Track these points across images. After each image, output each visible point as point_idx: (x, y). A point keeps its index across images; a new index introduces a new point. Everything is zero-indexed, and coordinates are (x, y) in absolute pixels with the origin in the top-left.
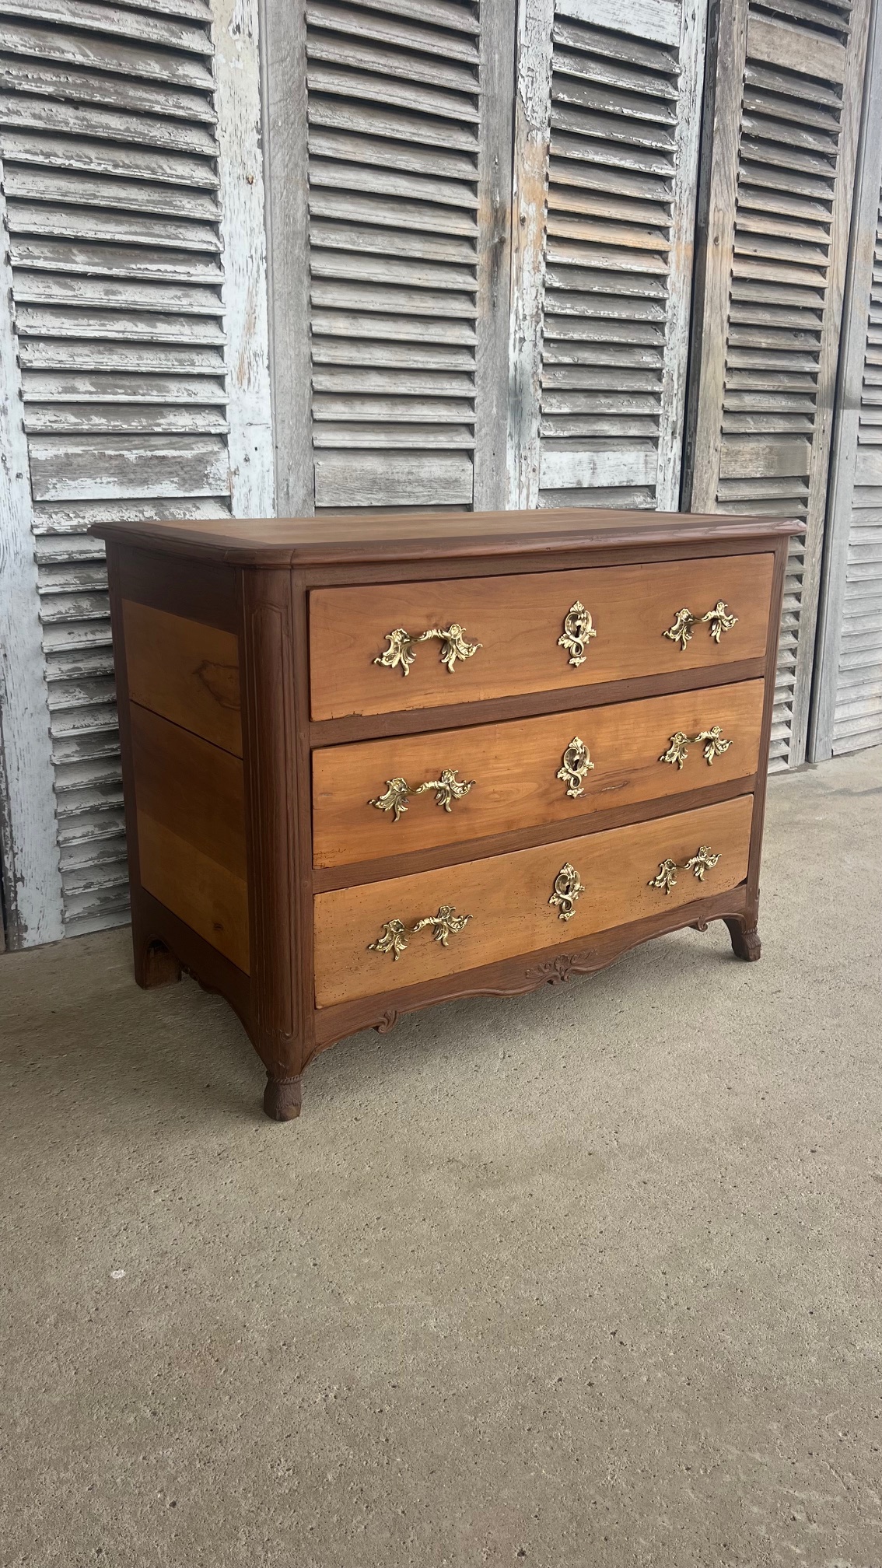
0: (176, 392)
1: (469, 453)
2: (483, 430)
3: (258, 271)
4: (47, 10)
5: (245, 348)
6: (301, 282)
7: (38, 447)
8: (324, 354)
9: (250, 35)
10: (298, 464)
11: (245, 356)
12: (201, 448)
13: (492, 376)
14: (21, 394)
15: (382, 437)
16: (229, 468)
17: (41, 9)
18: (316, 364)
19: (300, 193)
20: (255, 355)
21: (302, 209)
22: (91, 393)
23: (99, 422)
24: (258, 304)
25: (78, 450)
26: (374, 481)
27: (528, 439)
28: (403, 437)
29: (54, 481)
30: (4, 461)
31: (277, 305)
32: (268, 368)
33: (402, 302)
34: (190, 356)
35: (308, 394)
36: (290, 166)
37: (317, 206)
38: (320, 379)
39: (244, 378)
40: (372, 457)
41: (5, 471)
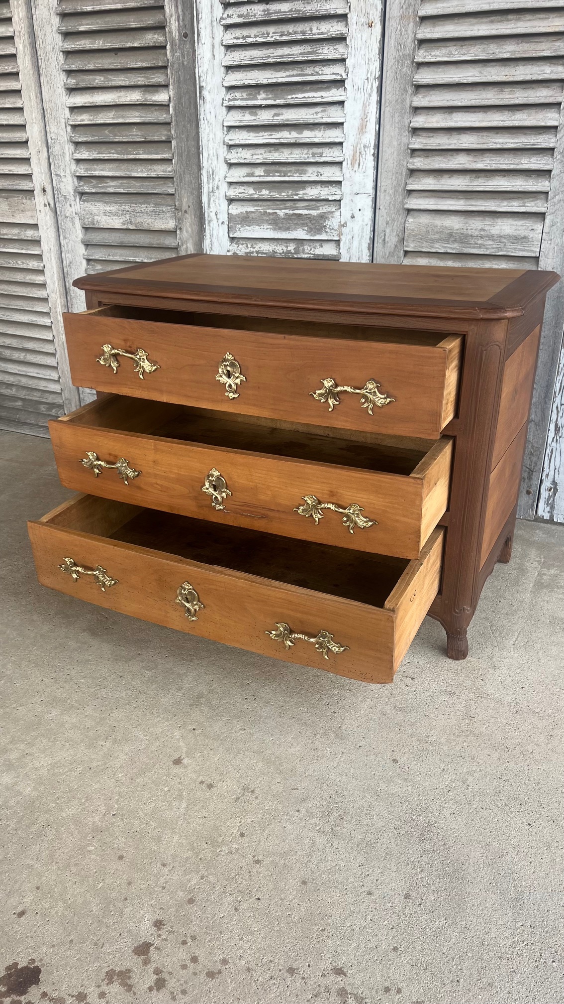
0: (311, 174)
1: (542, 216)
2: (557, 197)
3: (371, 89)
5: (358, 143)
6: (406, 91)
7: (234, 207)
8: (418, 143)
10: (393, 220)
11: (358, 148)
12: (324, 209)
14: (226, 177)
15: (462, 202)
16: (340, 222)
18: (414, 151)
19: (411, 25)
20: (365, 147)
21: (411, 37)
22: (260, 176)
23: (265, 193)
24: (370, 111)
25: (252, 209)
26: (451, 235)
28: (479, 203)
29: (239, 226)
30: (216, 215)
31: (387, 110)
32: (373, 155)
33: (490, 97)
34: (319, 150)
35: (405, 172)
36: (404, 7)
37: (424, 32)
38: (415, 161)
39: (356, 161)
40: (453, 217)
41: (216, 220)
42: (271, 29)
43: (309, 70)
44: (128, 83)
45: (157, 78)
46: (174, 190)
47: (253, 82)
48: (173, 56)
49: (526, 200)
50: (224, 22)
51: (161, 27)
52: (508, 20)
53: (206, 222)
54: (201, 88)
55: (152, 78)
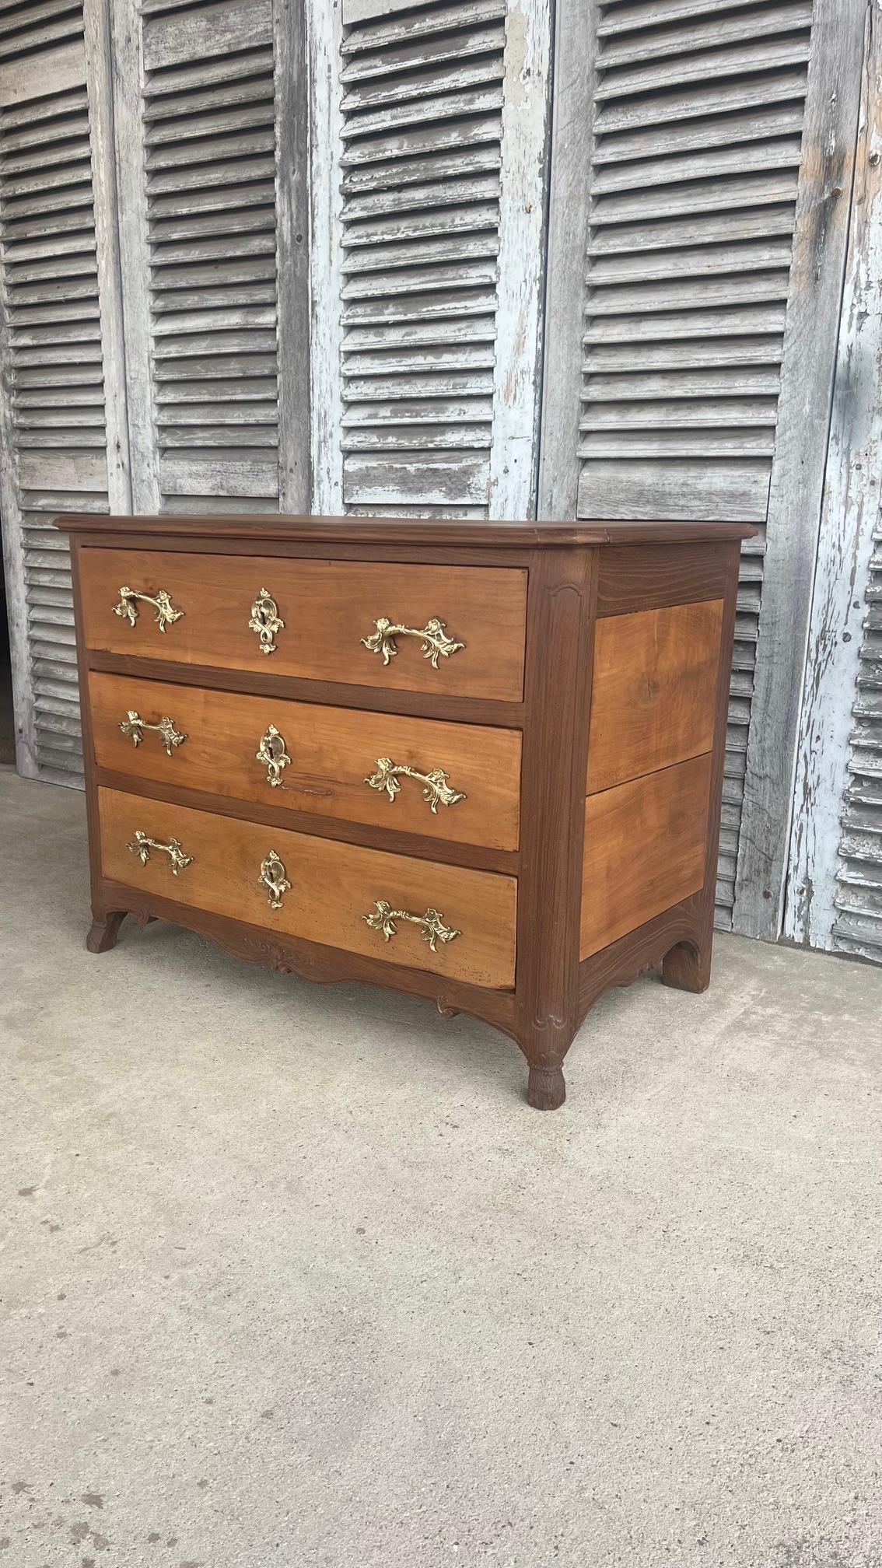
0: (452, 413)
1: (766, 461)
2: (788, 433)
3: (530, 294)
4: (376, 123)
5: (514, 367)
6: (577, 295)
7: (352, 462)
8: (595, 364)
9: (539, 74)
10: (563, 475)
11: (513, 375)
12: (469, 461)
13: (807, 366)
14: (341, 420)
15: (655, 446)
16: (489, 479)
17: (372, 124)
18: (589, 376)
19: (582, 208)
20: (522, 372)
21: (582, 222)
22: (384, 417)
23: (391, 441)
24: (529, 324)
25: (374, 464)
26: (641, 493)
27: (865, 442)
28: (678, 445)
29: (357, 488)
30: (328, 473)
31: (552, 322)
32: (534, 383)
33: (690, 297)
34: (463, 380)
35: (577, 406)
36: (573, 184)
37: (599, 216)
38: (590, 389)
39: (511, 394)
40: (645, 468)
41: (327, 480)
42: (403, 224)
43: (451, 273)
44: (226, 303)
45: (263, 295)
46: (277, 441)
47: (377, 293)
48: (283, 266)
49: (744, 440)
50: (344, 217)
51: (269, 231)
52: (711, 192)
53: (315, 484)
54: (314, 303)
55: (256, 295)
